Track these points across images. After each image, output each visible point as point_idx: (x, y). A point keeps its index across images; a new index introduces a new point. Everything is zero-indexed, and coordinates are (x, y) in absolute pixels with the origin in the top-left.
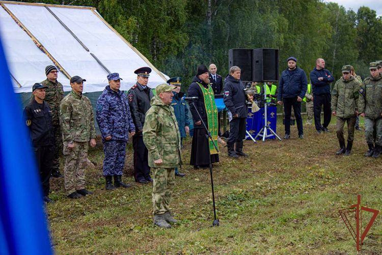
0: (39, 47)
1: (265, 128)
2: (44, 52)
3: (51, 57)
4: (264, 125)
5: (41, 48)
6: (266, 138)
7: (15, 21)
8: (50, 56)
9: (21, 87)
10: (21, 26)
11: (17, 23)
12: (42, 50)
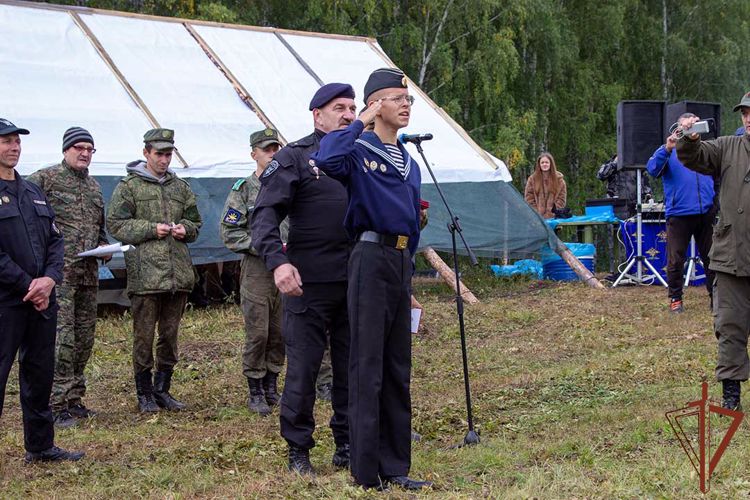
0: (244, 100)
1: (692, 261)
2: (252, 109)
3: (264, 119)
4: (690, 255)
5: (247, 100)
6: (691, 282)
7: (207, 53)
8: (262, 116)
9: (186, 167)
10: (215, 63)
11: (210, 57)
12: (249, 105)
